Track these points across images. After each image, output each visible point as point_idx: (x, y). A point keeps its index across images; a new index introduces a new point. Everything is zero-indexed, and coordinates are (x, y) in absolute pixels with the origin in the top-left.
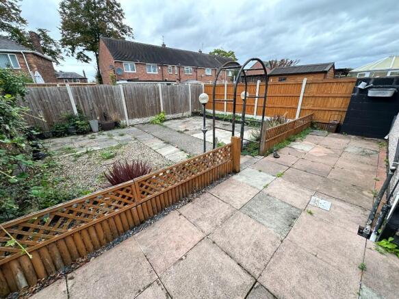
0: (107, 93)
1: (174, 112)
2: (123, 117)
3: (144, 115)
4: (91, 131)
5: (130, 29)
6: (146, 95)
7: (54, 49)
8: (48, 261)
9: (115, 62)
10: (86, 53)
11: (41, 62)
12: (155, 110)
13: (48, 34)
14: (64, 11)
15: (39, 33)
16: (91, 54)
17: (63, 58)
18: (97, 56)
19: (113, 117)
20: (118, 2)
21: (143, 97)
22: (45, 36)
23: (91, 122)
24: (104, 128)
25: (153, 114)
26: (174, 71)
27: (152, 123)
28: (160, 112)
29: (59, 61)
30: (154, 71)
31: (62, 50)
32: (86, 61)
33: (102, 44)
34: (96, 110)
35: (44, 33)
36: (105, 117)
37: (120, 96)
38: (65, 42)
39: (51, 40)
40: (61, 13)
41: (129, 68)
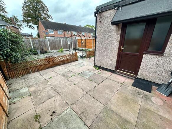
0: (43, 42)
1: (66, 48)
2: (48, 49)
3: (56, 49)
4: (38, 54)
5: (51, 16)
6: (56, 42)
7: (19, 24)
8: (35, 69)
9: (45, 30)
10: (33, 25)
11: (15, 29)
12: (60, 47)
13: (17, 18)
14: (24, 9)
15: (13, 17)
16: (35, 26)
17: (23, 28)
18: (37, 27)
19: (45, 49)
20: (46, 6)
21: (55, 43)
22: (16, 18)
23: (38, 51)
24: (42, 53)
25: (59, 49)
26: (69, 33)
27: (58, 52)
28: (61, 48)
29: (21, 28)
30: (61, 33)
31: (23, 24)
32: (33, 29)
33: (40, 22)
34: (39, 47)
35: (15, 17)
36: (42, 49)
37: (47, 43)
38: (24, 21)
39: (18, 20)
40: (22, 10)
41: (51, 32)
